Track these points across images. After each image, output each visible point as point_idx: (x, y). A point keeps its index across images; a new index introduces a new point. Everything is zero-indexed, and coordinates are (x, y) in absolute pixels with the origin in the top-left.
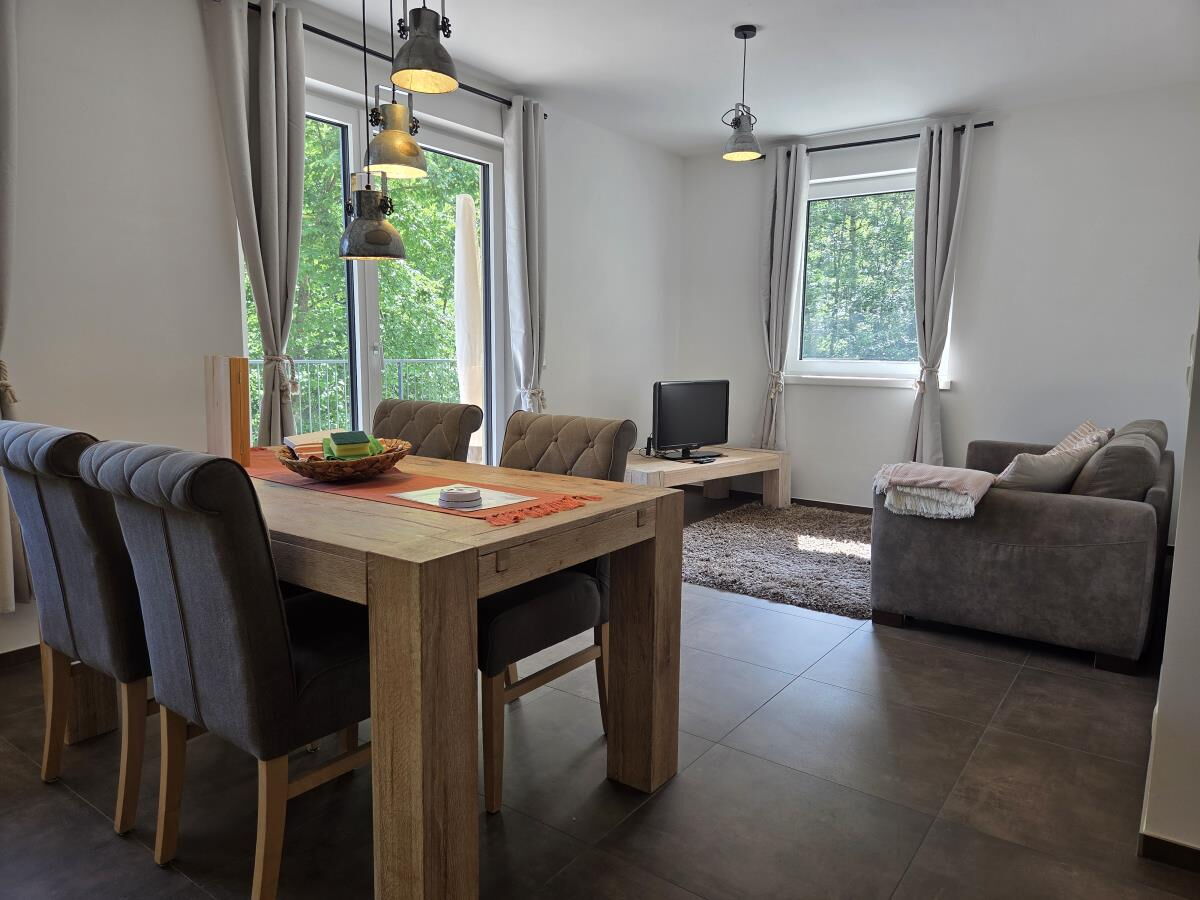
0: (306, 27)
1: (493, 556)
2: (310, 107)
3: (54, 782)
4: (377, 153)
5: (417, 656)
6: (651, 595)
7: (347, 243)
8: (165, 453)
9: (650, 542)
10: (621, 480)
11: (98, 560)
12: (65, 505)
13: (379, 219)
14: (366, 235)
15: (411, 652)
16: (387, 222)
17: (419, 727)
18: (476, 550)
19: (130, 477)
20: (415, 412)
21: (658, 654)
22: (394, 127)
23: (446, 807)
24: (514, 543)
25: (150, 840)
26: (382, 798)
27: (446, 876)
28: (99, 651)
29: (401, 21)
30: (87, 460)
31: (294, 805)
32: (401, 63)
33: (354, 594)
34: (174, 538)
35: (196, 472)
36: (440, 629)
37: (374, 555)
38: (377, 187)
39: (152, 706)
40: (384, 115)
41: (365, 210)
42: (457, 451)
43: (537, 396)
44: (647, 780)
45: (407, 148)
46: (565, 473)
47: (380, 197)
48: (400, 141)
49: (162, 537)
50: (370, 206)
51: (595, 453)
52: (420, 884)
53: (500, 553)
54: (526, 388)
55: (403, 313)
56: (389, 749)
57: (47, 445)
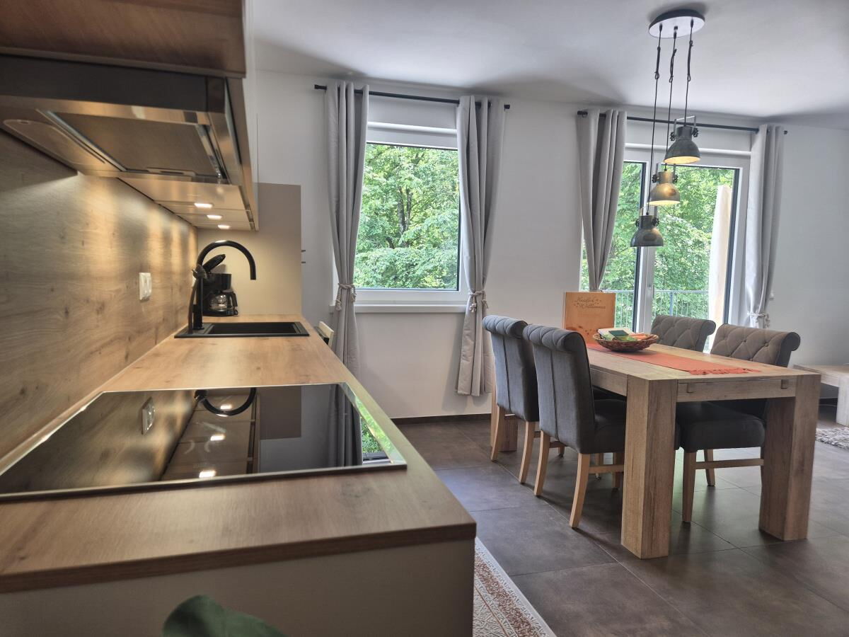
0: (628, 118)
1: (686, 385)
2: (626, 156)
3: (495, 461)
4: (655, 196)
5: (646, 418)
6: (791, 429)
7: (634, 240)
8: (555, 329)
9: (792, 400)
10: (786, 367)
11: (523, 371)
12: (514, 349)
13: (651, 228)
14: (644, 237)
15: (643, 416)
16: (656, 230)
17: (645, 448)
18: (678, 380)
19: (542, 336)
20: (676, 322)
21: (795, 464)
22: (664, 183)
23: (655, 488)
24: (698, 381)
25: (533, 488)
26: (627, 478)
27: (653, 518)
28: (519, 408)
29: (672, 133)
30: (526, 330)
31: (591, 476)
32: (670, 154)
33: (621, 391)
34: (554, 362)
35: (565, 337)
36: (657, 410)
37: (631, 376)
38: (652, 214)
39: (537, 434)
40: (660, 177)
41: (644, 225)
42: (698, 346)
43: (763, 318)
44: (782, 534)
45: (670, 191)
46: (749, 360)
47: (653, 218)
48: (666, 188)
49: (550, 361)
50: (648, 222)
51: (768, 350)
52: (641, 517)
53: (689, 384)
54: (755, 312)
55: (681, 257)
56: (632, 458)
57: (511, 325)
